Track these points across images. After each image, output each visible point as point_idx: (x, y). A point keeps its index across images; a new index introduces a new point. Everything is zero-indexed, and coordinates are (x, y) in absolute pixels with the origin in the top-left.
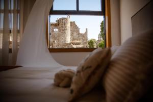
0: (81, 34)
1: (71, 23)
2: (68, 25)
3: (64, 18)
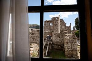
0: (67, 27)
1: (61, 20)
2: (59, 21)
3: (57, 17)
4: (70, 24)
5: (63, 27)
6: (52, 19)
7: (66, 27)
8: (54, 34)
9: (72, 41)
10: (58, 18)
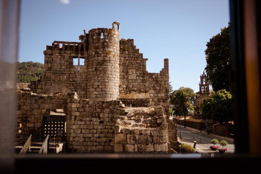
1: (122, 42)
2: (115, 49)
3: (102, 30)
4: (166, 61)
5: (133, 75)
6: (81, 37)
7: (144, 74)
8: (74, 106)
9: (143, 138)
10: (108, 32)
